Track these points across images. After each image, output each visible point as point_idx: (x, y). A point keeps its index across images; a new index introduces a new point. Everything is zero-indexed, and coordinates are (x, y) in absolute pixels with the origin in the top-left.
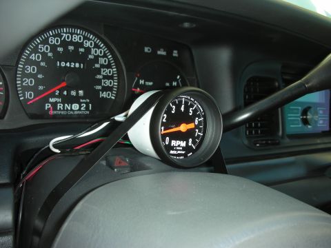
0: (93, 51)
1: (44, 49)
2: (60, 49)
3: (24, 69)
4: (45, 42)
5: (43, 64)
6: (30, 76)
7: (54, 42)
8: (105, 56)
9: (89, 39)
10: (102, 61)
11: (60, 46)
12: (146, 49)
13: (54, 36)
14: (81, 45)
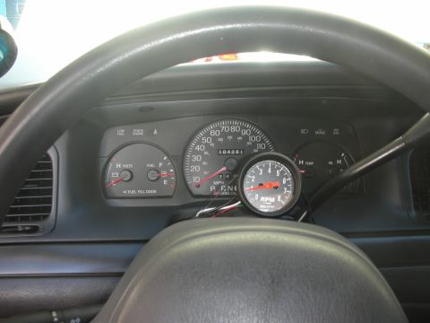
0: (251, 138)
1: (206, 141)
2: (221, 140)
3: (191, 158)
4: (207, 135)
5: (206, 153)
6: (196, 163)
7: (215, 134)
8: (262, 141)
9: (246, 128)
10: (260, 146)
11: (220, 137)
12: (303, 131)
13: (215, 129)
14: (239, 134)
